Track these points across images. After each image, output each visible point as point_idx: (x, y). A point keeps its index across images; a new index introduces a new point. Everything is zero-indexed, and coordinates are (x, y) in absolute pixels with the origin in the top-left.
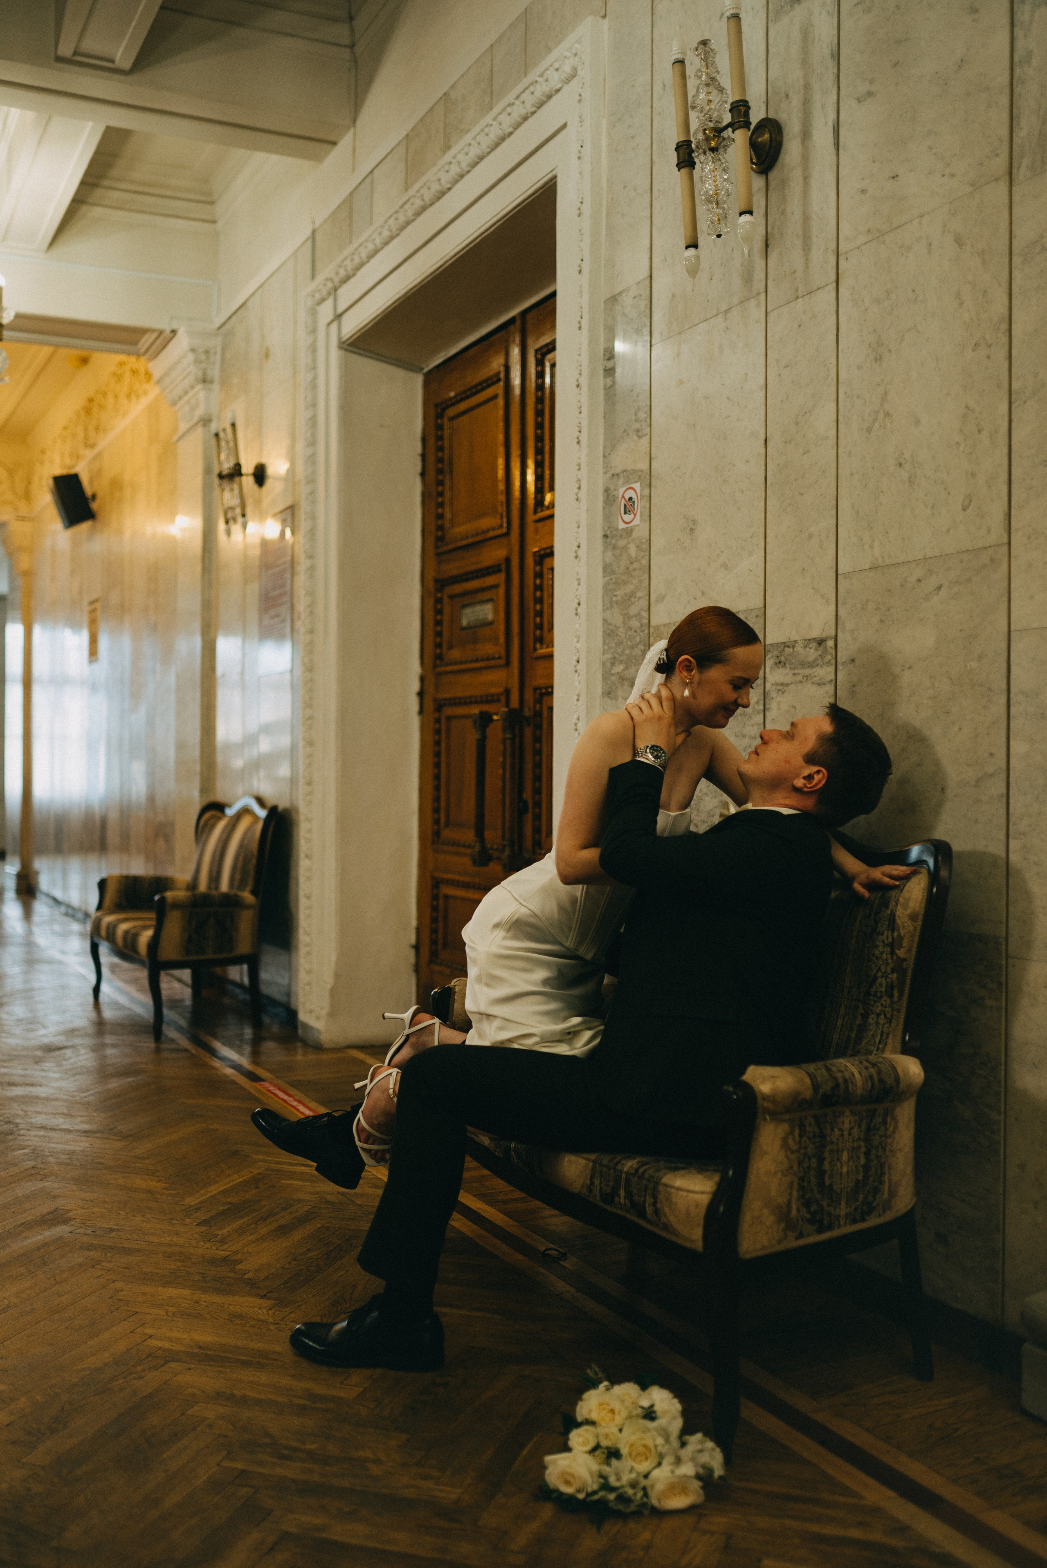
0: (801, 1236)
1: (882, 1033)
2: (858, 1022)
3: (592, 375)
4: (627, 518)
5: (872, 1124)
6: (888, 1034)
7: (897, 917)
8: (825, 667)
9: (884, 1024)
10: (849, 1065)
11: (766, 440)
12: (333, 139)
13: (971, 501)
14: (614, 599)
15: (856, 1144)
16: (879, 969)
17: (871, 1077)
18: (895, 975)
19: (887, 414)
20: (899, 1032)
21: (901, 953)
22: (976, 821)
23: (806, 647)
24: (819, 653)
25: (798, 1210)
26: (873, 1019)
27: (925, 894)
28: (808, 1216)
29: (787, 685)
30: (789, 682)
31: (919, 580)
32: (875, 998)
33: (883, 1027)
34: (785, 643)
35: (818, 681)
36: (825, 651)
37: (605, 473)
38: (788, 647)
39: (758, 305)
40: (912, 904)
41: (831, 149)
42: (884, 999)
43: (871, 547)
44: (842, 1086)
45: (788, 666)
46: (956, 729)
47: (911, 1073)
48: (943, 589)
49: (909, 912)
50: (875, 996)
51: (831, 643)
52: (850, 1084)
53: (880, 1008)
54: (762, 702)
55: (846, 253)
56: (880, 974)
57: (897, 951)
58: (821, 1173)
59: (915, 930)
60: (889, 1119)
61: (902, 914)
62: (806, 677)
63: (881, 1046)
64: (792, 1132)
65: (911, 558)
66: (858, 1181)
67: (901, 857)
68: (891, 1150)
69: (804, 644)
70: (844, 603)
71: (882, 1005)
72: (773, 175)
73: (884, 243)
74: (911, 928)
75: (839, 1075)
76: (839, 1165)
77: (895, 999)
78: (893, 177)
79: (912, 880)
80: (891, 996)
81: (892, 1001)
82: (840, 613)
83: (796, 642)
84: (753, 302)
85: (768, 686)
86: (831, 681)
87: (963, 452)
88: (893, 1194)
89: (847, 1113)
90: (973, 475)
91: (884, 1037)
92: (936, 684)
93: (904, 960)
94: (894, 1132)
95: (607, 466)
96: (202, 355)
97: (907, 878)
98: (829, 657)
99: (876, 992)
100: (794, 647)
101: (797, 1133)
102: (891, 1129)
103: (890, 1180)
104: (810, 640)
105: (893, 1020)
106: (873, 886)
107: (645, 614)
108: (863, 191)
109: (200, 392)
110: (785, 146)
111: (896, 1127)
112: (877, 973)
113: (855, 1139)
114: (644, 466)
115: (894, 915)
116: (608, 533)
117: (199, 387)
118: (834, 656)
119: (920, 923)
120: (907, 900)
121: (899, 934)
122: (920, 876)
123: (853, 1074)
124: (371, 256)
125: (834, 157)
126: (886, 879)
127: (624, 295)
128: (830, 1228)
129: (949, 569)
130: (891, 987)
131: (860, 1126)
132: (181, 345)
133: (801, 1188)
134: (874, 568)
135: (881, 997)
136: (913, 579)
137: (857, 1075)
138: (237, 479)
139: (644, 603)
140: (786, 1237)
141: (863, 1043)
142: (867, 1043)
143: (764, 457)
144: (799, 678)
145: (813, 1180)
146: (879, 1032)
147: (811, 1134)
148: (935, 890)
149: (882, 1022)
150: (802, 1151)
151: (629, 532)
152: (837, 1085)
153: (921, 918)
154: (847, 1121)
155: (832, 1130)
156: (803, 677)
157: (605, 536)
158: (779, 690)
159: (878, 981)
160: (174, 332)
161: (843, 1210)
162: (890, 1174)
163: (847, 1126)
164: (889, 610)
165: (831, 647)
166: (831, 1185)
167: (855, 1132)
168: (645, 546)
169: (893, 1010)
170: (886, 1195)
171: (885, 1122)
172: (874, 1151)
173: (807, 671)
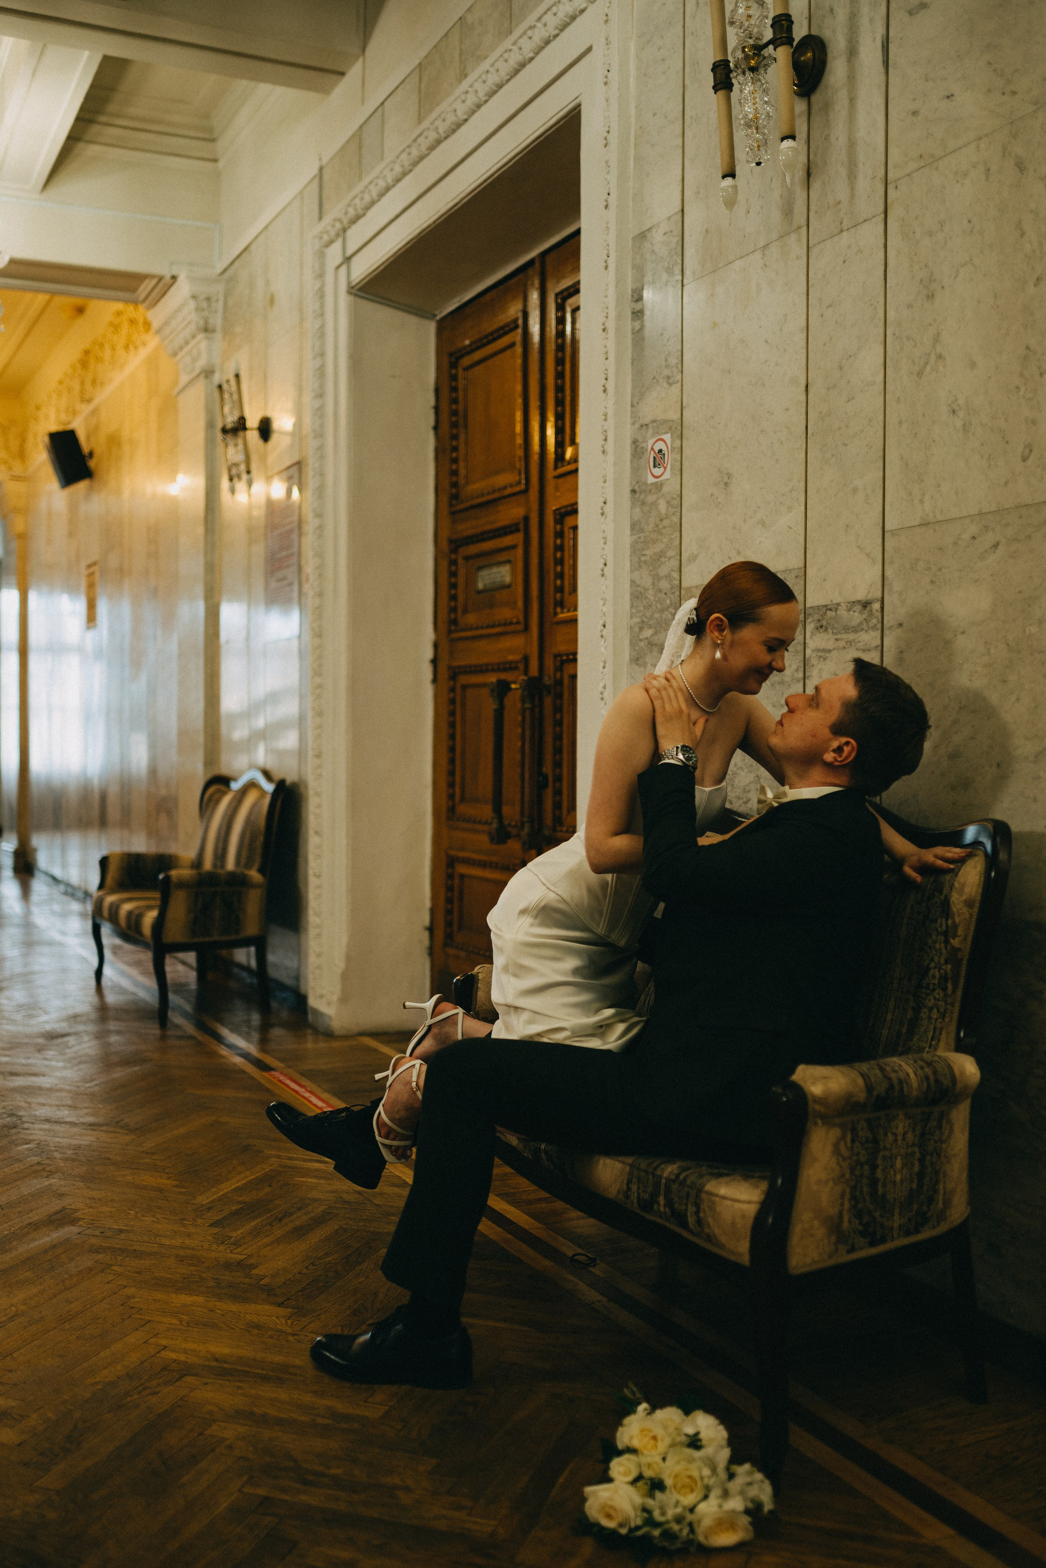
0: (852, 1250)
1: (935, 1028)
2: (908, 1017)
3: (619, 317)
4: (657, 471)
5: (927, 1128)
6: (941, 1029)
7: (951, 903)
8: (870, 632)
9: (936, 1019)
10: (903, 1064)
11: (807, 386)
12: (341, 70)
13: (1031, 451)
14: (643, 559)
15: (910, 1150)
16: (932, 960)
17: (927, 1078)
18: (949, 967)
19: (940, 357)
20: (953, 1028)
21: (955, 942)
22: (1035, 800)
23: (849, 610)
24: (864, 616)
25: (850, 1222)
26: (925, 1013)
27: (982, 879)
28: (861, 1228)
29: (829, 651)
30: (831, 648)
31: (974, 537)
32: (928, 991)
33: (936, 1022)
34: (826, 606)
35: (862, 647)
36: (871, 614)
37: (633, 424)
38: (830, 610)
39: (799, 240)
40: (967, 890)
41: (881, 69)
42: (937, 992)
43: (922, 501)
44: (897, 1088)
45: (830, 631)
46: (1013, 698)
47: (968, 1073)
48: (999, 547)
49: (964, 898)
50: (927, 987)
51: (876, 606)
52: (905, 1085)
53: (932, 1001)
54: (802, 669)
55: (896, 181)
56: (932, 965)
57: (952, 941)
58: (874, 1182)
59: (971, 917)
60: (944, 1123)
61: (957, 900)
62: (850, 643)
63: (933, 1043)
64: (843, 1138)
65: (965, 514)
66: (911, 1189)
67: (954, 838)
68: (946, 1157)
69: (847, 606)
70: (892, 562)
71: (935, 998)
72: (815, 98)
73: (937, 169)
74: (967, 916)
75: (893, 1076)
76: (892, 1173)
77: (949, 991)
78: (948, 97)
79: (968, 863)
80: (945, 989)
81: (945, 995)
82: (889, 573)
83: (838, 604)
84: (793, 237)
85: (808, 652)
86: (877, 647)
87: (1024, 397)
88: (947, 1203)
89: (901, 1117)
90: (1034, 422)
91: (938, 1032)
92: (992, 651)
93: (959, 949)
94: (949, 1137)
95: (635, 416)
96: (203, 302)
97: (962, 861)
98: (874, 621)
99: (928, 985)
100: (836, 609)
101: (849, 1138)
102: (947, 1132)
103: (944, 1188)
104: (854, 602)
105: (947, 1015)
106: (925, 869)
107: (676, 575)
108: (915, 113)
109: (201, 343)
110: (828, 65)
111: (951, 1131)
112: (929, 964)
113: (910, 1144)
114: (676, 416)
115: (949, 902)
116: (636, 488)
117: (201, 336)
118: (880, 620)
119: (976, 910)
120: (963, 885)
121: (954, 921)
122: (976, 859)
123: (908, 1074)
124: (381, 195)
125: (883, 77)
126: (940, 863)
127: (654, 231)
128: (883, 1240)
129: (1007, 525)
130: (944, 979)
131: (914, 1130)
132: (182, 291)
133: (853, 1198)
134: (925, 524)
135: (934, 990)
136: (966, 536)
137: (912, 1076)
138: (241, 434)
139: (675, 563)
140: (837, 1250)
141: (915, 1039)
142: (918, 1039)
143: (804, 404)
144: (842, 644)
145: (865, 1189)
146: (932, 1027)
147: (864, 1139)
148: (993, 874)
149: (935, 1017)
150: (855, 1158)
151: (658, 487)
152: (892, 1087)
153: (977, 904)
154: (901, 1125)
155: (886, 1134)
156: (847, 643)
157: (633, 491)
158: (820, 657)
159: (931, 973)
160: (174, 278)
161: (896, 1221)
162: (945, 1182)
163: (900, 1130)
164: (940, 570)
165: (877, 611)
166: (884, 1195)
167: (910, 1136)
168: (676, 502)
169: (946, 1004)
170: (940, 1205)
171: (940, 1127)
172: (928, 1158)
173: (851, 636)
